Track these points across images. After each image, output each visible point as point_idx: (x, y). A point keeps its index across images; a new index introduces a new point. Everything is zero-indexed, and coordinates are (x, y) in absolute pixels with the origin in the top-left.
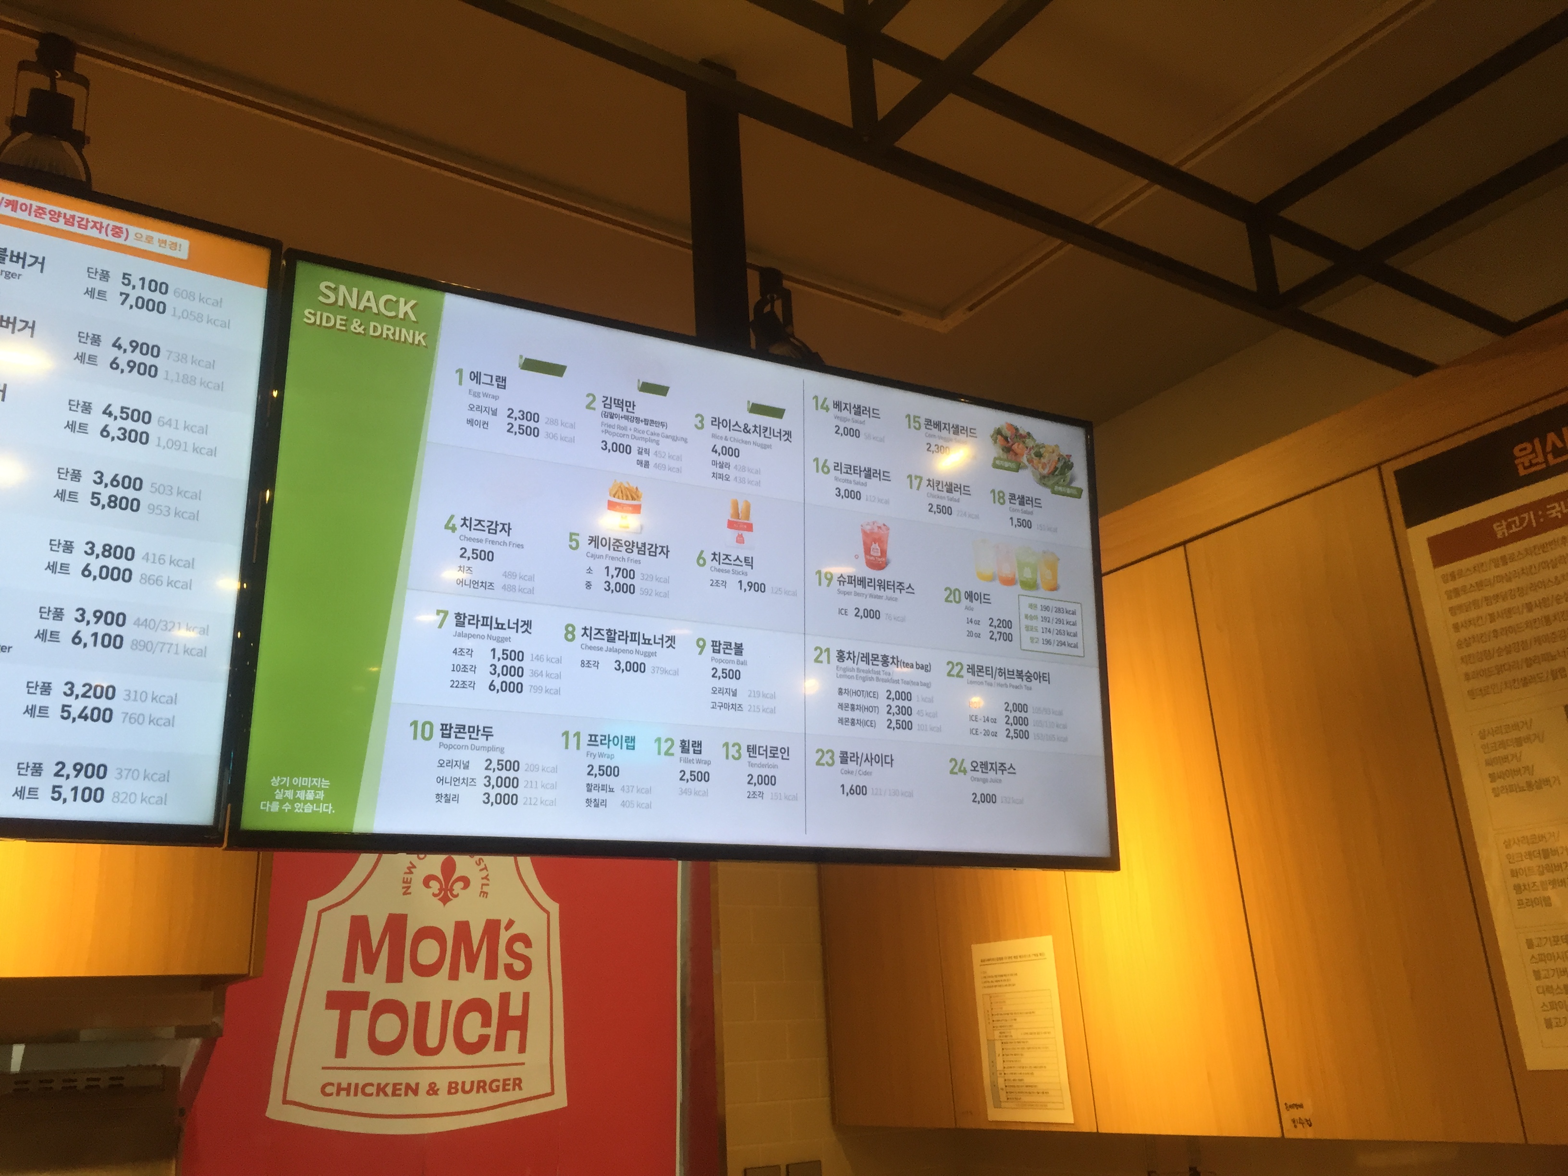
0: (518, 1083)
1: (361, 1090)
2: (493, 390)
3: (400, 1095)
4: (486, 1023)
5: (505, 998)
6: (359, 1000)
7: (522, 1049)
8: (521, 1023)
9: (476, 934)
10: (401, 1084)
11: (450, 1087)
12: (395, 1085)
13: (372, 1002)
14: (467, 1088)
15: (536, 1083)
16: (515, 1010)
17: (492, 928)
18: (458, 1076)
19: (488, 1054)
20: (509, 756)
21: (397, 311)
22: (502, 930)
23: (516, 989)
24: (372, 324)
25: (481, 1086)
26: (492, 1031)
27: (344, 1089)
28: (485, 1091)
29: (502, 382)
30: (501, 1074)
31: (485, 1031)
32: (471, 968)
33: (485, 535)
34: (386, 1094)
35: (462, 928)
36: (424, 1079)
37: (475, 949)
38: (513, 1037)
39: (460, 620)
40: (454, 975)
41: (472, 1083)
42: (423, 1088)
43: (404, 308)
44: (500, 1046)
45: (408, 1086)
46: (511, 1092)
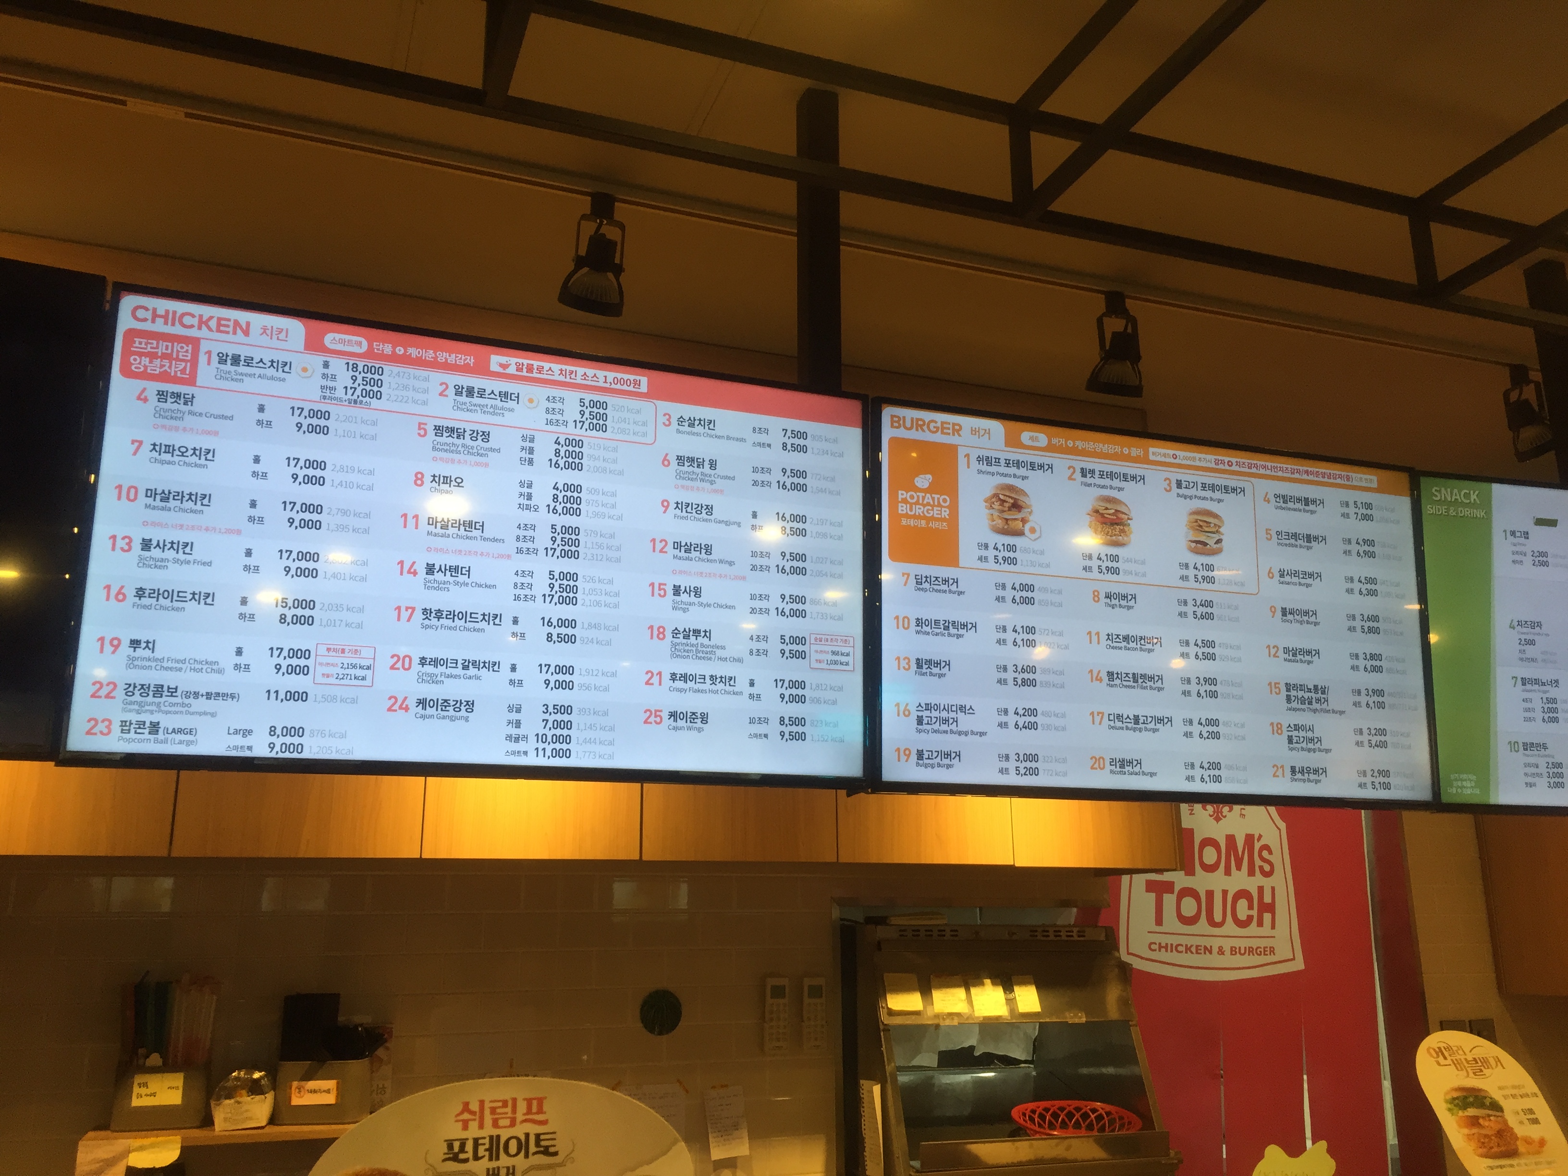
0: (1272, 951)
1: (1175, 948)
2: (1522, 540)
3: (1201, 953)
4: (1251, 907)
5: (1261, 889)
6: (1168, 887)
7: (1273, 927)
8: (1270, 908)
9: (1240, 843)
10: (1201, 946)
11: (1232, 951)
12: (1197, 946)
13: (1177, 888)
14: (1243, 952)
15: (1283, 952)
16: (1267, 899)
17: (1250, 839)
18: (1236, 943)
19: (1253, 929)
20: (1557, 760)
21: (1470, 500)
22: (1256, 841)
23: (1267, 883)
24: (1460, 509)
25: (1251, 951)
26: (1254, 913)
27: (1163, 947)
28: (1253, 955)
29: (1526, 535)
30: (1263, 943)
31: (1251, 913)
32: (1239, 868)
33: (1529, 630)
34: (1192, 953)
35: (1231, 839)
36: (1215, 943)
37: (1240, 853)
38: (1267, 917)
39: (1524, 681)
40: (1228, 872)
41: (1245, 948)
42: (1215, 950)
43: (1473, 497)
44: (1260, 924)
45: (1205, 948)
46: (1269, 956)
